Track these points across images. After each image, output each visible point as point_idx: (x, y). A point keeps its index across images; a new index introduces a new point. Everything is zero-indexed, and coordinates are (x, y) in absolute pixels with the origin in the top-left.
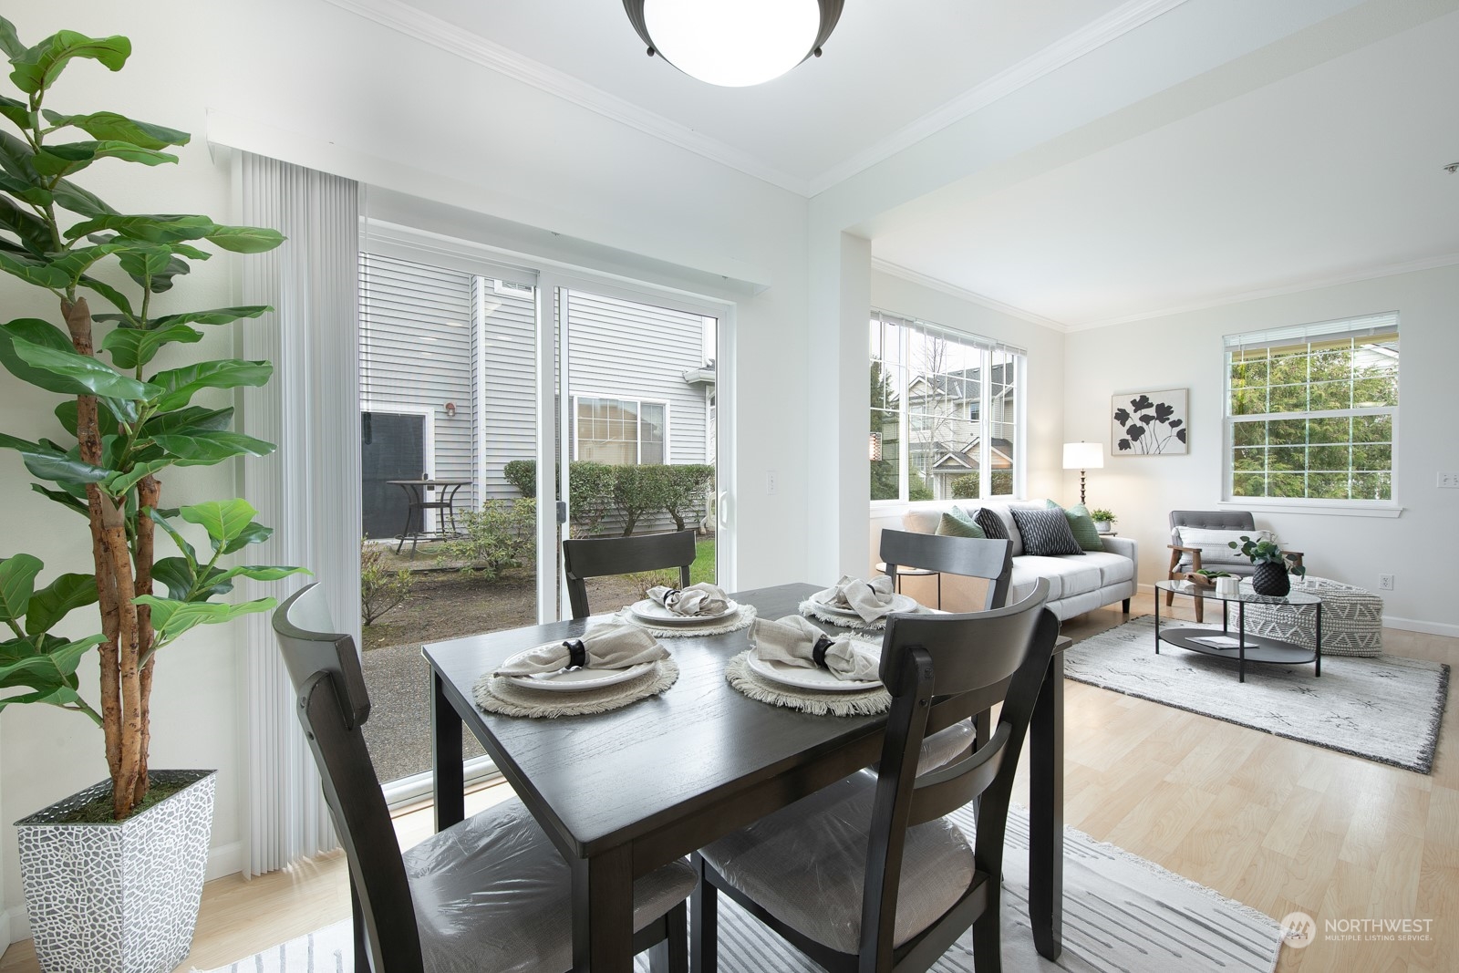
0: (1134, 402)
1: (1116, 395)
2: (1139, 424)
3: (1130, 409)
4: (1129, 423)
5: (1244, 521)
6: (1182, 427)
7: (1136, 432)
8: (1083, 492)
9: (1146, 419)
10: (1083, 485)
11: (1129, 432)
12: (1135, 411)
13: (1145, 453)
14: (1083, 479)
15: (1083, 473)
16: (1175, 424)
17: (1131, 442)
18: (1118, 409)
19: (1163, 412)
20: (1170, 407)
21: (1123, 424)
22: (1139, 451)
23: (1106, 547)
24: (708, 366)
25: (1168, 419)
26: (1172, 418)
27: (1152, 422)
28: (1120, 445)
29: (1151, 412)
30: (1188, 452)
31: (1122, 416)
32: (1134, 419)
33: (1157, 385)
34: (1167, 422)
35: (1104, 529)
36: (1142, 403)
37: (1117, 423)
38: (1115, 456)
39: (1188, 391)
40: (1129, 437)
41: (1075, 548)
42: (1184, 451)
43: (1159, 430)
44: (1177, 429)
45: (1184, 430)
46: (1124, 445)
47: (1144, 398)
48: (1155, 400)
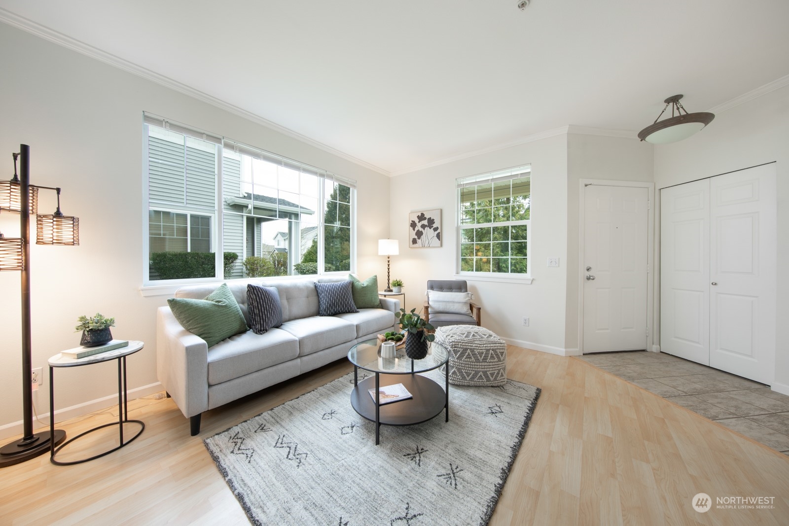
0: (418, 217)
1: (412, 212)
2: (421, 229)
3: (417, 221)
4: (416, 229)
5: (461, 286)
6: (439, 231)
7: (419, 234)
8: (389, 269)
9: (423, 226)
10: (389, 265)
11: (416, 234)
12: (419, 222)
13: (423, 246)
14: (389, 261)
15: (388, 257)
16: (436, 229)
17: (417, 240)
18: (412, 221)
19: (431, 222)
20: (433, 220)
21: (414, 230)
22: (421, 246)
24: (245, 196)
25: (433, 227)
26: (435, 226)
27: (426, 228)
28: (413, 241)
29: (425, 222)
30: (441, 246)
31: (413, 225)
32: (418, 227)
33: (428, 206)
34: (432, 228)
36: (422, 217)
37: (411, 228)
38: (411, 248)
39: (441, 210)
40: (416, 237)
41: (351, 308)
42: (439, 245)
43: (429, 233)
44: (436, 232)
45: (439, 233)
46: (414, 241)
47: (423, 214)
48: (427, 216)
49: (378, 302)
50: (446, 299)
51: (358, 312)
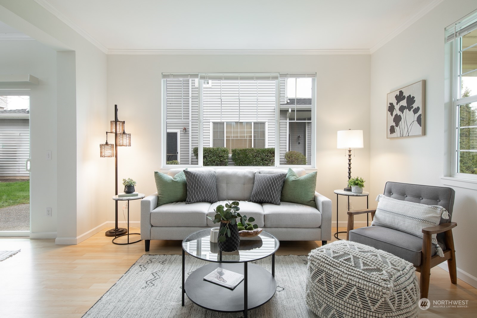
0: (396, 97)
1: (391, 92)
2: (399, 113)
3: (394, 102)
4: (394, 113)
6: (420, 112)
7: (397, 119)
8: (350, 165)
9: (402, 109)
10: (350, 160)
11: (394, 120)
12: (397, 104)
13: (402, 136)
15: (350, 151)
16: (416, 111)
17: (395, 127)
18: (390, 103)
19: (411, 100)
20: (413, 98)
21: (392, 114)
22: (399, 135)
25: (413, 107)
26: (415, 106)
27: (405, 111)
28: (390, 130)
29: (404, 103)
30: (424, 133)
31: (391, 108)
32: (397, 111)
34: (412, 110)
36: (400, 97)
37: (389, 113)
38: (389, 138)
39: (425, 82)
40: (394, 124)
42: (420, 133)
43: (409, 117)
44: (417, 115)
45: (420, 115)
46: (392, 130)
47: (401, 93)
48: (406, 94)
50: (395, 210)
51: (279, 204)
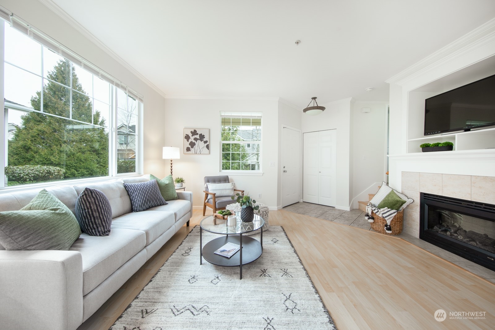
0: (191, 132)
1: (185, 128)
2: (194, 141)
3: (190, 135)
4: (190, 141)
5: (226, 180)
6: (208, 143)
7: (192, 145)
8: (172, 170)
9: (196, 139)
10: (172, 167)
11: (190, 144)
12: (192, 136)
13: (196, 153)
14: (171, 164)
15: (171, 161)
16: (206, 142)
17: (191, 148)
18: (186, 135)
19: (202, 137)
20: (204, 135)
21: (188, 141)
22: (194, 152)
23: (180, 197)
25: (203, 140)
26: (205, 140)
27: (198, 141)
29: (198, 137)
30: (210, 153)
31: (187, 137)
32: (192, 139)
33: (200, 126)
34: (203, 141)
35: (180, 186)
36: (194, 133)
37: (186, 140)
38: (185, 154)
39: (210, 130)
40: (190, 146)
41: (163, 202)
42: (208, 153)
43: (200, 144)
44: (206, 144)
45: (208, 145)
46: (188, 149)
47: (195, 131)
48: (199, 132)
49: (176, 196)
51: (167, 204)
